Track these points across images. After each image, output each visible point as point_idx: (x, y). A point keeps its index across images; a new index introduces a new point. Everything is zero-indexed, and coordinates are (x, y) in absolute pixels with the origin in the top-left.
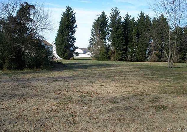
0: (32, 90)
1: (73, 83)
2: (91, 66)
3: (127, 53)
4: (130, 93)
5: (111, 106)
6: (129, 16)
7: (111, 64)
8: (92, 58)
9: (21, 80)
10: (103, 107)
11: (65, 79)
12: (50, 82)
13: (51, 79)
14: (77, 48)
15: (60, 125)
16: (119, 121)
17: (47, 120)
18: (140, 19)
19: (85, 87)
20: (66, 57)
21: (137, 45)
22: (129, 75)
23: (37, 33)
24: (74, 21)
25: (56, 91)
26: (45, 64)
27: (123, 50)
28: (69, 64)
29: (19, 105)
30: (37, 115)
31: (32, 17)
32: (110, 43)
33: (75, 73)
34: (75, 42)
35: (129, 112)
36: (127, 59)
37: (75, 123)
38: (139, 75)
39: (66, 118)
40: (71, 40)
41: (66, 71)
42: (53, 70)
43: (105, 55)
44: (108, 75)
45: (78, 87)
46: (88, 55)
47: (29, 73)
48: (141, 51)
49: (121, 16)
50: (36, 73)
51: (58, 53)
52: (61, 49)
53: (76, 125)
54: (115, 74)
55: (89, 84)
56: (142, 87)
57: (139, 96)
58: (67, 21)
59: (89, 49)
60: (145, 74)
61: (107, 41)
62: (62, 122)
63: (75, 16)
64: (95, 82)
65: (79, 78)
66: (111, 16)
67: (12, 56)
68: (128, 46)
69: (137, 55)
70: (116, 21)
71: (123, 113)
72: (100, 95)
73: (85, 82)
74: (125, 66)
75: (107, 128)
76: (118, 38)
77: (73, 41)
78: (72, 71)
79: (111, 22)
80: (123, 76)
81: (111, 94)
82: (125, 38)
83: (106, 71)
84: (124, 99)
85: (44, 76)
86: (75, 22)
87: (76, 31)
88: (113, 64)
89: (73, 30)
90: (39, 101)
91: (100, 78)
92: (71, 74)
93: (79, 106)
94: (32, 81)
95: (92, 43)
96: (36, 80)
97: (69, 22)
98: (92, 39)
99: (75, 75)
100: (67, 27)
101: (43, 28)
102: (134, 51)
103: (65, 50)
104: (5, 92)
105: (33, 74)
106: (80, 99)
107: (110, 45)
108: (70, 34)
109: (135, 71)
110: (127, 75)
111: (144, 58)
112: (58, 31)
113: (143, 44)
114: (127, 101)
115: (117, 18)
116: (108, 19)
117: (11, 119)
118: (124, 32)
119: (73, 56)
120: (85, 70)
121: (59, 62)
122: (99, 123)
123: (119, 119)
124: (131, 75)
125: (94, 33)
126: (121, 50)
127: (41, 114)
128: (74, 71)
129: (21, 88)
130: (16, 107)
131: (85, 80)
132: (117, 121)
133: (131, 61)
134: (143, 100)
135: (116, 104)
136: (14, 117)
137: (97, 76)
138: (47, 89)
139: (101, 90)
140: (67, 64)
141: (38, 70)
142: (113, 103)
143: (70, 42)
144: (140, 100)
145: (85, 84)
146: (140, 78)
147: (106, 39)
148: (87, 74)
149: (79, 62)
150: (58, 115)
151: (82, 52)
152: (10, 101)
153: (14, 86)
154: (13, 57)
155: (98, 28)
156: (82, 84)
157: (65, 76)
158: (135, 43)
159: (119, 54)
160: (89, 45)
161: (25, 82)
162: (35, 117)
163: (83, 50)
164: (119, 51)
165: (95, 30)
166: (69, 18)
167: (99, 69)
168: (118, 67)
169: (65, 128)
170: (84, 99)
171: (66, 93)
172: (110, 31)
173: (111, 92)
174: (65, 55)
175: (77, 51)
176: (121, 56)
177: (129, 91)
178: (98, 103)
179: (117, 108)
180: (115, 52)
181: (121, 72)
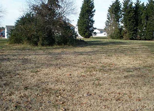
0: (63, 61)
1: (95, 57)
2: (108, 44)
3: (137, 33)
4: (140, 65)
5: (126, 74)
6: (139, 1)
7: (124, 42)
8: (107, 37)
9: (54, 54)
10: (120, 74)
11: (87, 53)
12: (77, 55)
13: (77, 53)
14: (95, 29)
15: (89, 86)
16: (133, 85)
17: (79, 82)
18: (149, 4)
19: (105, 60)
20: (87, 36)
21: (146, 27)
22: (139, 51)
23: (64, 17)
24: (92, 7)
25: (82, 62)
26: (71, 41)
27: (133, 31)
28: (89, 41)
29: (55, 72)
30: (71, 79)
31: (60, 4)
32: (122, 25)
33: (96, 49)
34: (94, 24)
35: (141, 79)
36: (137, 38)
37: (100, 85)
38: (148, 51)
39: (93, 82)
40: (90, 22)
41: (87, 47)
42: (77, 46)
43: (119, 34)
44: (122, 50)
45: (99, 59)
46: (104, 34)
47: (59, 48)
48: (149, 32)
49: (132, 2)
50: (64, 48)
51: (80, 33)
52: (83, 30)
53: (101, 86)
54: (128, 50)
55: (107, 58)
56: (150, 61)
57: (148, 68)
58: (87, 7)
59: (105, 29)
60: (152, 51)
61: (120, 23)
62: (90, 84)
63: (93, 2)
64: (112, 56)
65: (99, 53)
66: (124, 2)
67: (44, 35)
68: (138, 27)
69: (145, 35)
70: (128, 7)
71: (136, 79)
72: (117, 66)
73: (104, 56)
74: (135, 44)
75: (124, 89)
76: (129, 20)
77: (92, 23)
78: (92, 47)
79: (124, 7)
80: (134, 51)
81: (126, 66)
82: (135, 20)
83: (120, 48)
84: (136, 69)
85: (71, 51)
86: (94, 7)
87: (94, 15)
88: (125, 42)
89: (92, 14)
90: (70, 69)
91: (116, 53)
92: (92, 50)
93: (101, 73)
94: (62, 54)
95: (107, 24)
96: (65, 54)
97: (89, 7)
98: (108, 21)
99: (95, 50)
100: (87, 12)
101: (69, 13)
102: (143, 31)
103: (86, 30)
104: (43, 62)
105: (61, 49)
106: (101, 68)
107: (123, 26)
108: (90, 17)
109: (143, 48)
110: (137, 51)
111: (151, 37)
112: (80, 15)
113: (152, 25)
114: (139, 71)
115: (129, 3)
116: (121, 5)
117: (51, 81)
118: (135, 15)
119: (92, 35)
120: (103, 46)
121: (81, 40)
122: (118, 85)
123: (133, 83)
124: (141, 51)
125: (109, 16)
126: (132, 30)
127: (74, 78)
128: (94, 47)
129: (54, 60)
130: (53, 73)
131: (103, 54)
132: (132, 84)
133: (140, 40)
134: (152, 71)
135: (130, 73)
136: (54, 80)
137: (113, 52)
138: (75, 61)
139: (117, 62)
140: (88, 42)
141: (65, 46)
142: (128, 72)
143: (89, 24)
144: (149, 71)
145: (104, 57)
146: (149, 54)
147: (119, 21)
148: (105, 49)
149: (97, 40)
150: (87, 79)
151: (99, 32)
152: (48, 69)
153: (49, 58)
154: (46, 36)
155: (113, 12)
156: (102, 57)
157: (87, 51)
158: (144, 25)
159: (130, 34)
160: (106, 26)
161: (57, 55)
162: (69, 80)
163: (99, 30)
164: (130, 31)
165: (110, 14)
166: (89, 4)
167: (114, 46)
168: (129, 44)
169: (93, 88)
170: (105, 68)
171: (90, 63)
172: (123, 14)
173: (125, 64)
174: (86, 34)
175: (95, 31)
176: (132, 36)
177: (139, 64)
178: (116, 72)
179: (131, 75)
180: (127, 32)
181: (132, 49)
